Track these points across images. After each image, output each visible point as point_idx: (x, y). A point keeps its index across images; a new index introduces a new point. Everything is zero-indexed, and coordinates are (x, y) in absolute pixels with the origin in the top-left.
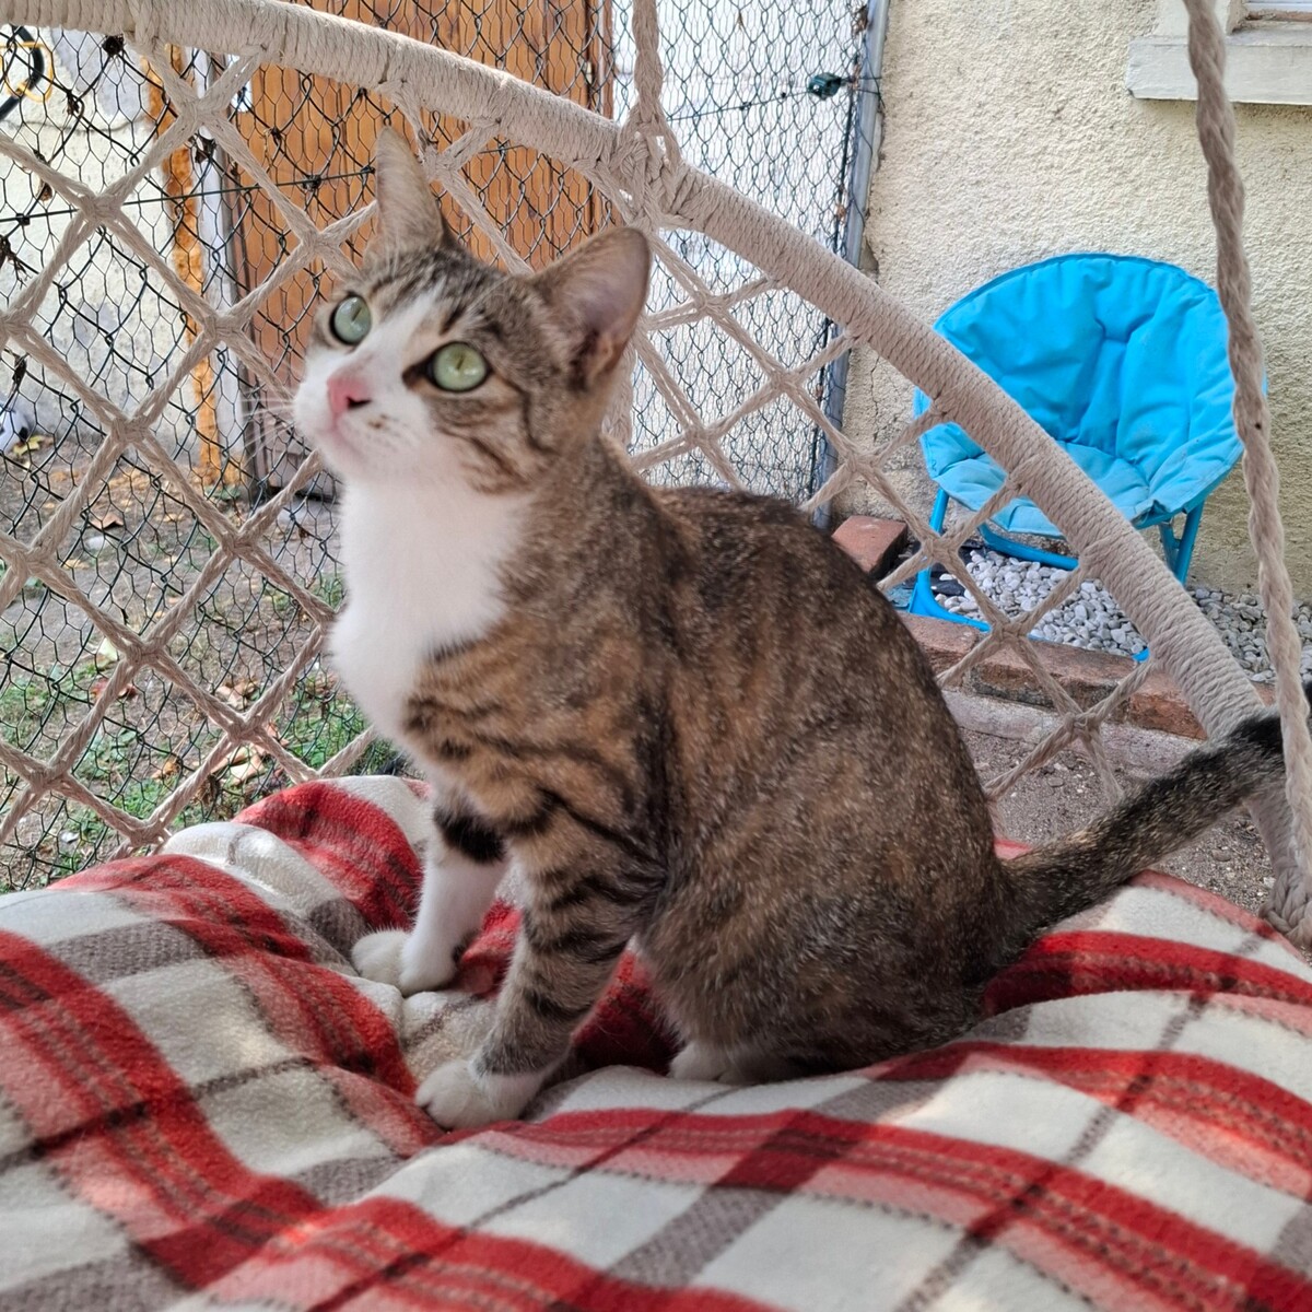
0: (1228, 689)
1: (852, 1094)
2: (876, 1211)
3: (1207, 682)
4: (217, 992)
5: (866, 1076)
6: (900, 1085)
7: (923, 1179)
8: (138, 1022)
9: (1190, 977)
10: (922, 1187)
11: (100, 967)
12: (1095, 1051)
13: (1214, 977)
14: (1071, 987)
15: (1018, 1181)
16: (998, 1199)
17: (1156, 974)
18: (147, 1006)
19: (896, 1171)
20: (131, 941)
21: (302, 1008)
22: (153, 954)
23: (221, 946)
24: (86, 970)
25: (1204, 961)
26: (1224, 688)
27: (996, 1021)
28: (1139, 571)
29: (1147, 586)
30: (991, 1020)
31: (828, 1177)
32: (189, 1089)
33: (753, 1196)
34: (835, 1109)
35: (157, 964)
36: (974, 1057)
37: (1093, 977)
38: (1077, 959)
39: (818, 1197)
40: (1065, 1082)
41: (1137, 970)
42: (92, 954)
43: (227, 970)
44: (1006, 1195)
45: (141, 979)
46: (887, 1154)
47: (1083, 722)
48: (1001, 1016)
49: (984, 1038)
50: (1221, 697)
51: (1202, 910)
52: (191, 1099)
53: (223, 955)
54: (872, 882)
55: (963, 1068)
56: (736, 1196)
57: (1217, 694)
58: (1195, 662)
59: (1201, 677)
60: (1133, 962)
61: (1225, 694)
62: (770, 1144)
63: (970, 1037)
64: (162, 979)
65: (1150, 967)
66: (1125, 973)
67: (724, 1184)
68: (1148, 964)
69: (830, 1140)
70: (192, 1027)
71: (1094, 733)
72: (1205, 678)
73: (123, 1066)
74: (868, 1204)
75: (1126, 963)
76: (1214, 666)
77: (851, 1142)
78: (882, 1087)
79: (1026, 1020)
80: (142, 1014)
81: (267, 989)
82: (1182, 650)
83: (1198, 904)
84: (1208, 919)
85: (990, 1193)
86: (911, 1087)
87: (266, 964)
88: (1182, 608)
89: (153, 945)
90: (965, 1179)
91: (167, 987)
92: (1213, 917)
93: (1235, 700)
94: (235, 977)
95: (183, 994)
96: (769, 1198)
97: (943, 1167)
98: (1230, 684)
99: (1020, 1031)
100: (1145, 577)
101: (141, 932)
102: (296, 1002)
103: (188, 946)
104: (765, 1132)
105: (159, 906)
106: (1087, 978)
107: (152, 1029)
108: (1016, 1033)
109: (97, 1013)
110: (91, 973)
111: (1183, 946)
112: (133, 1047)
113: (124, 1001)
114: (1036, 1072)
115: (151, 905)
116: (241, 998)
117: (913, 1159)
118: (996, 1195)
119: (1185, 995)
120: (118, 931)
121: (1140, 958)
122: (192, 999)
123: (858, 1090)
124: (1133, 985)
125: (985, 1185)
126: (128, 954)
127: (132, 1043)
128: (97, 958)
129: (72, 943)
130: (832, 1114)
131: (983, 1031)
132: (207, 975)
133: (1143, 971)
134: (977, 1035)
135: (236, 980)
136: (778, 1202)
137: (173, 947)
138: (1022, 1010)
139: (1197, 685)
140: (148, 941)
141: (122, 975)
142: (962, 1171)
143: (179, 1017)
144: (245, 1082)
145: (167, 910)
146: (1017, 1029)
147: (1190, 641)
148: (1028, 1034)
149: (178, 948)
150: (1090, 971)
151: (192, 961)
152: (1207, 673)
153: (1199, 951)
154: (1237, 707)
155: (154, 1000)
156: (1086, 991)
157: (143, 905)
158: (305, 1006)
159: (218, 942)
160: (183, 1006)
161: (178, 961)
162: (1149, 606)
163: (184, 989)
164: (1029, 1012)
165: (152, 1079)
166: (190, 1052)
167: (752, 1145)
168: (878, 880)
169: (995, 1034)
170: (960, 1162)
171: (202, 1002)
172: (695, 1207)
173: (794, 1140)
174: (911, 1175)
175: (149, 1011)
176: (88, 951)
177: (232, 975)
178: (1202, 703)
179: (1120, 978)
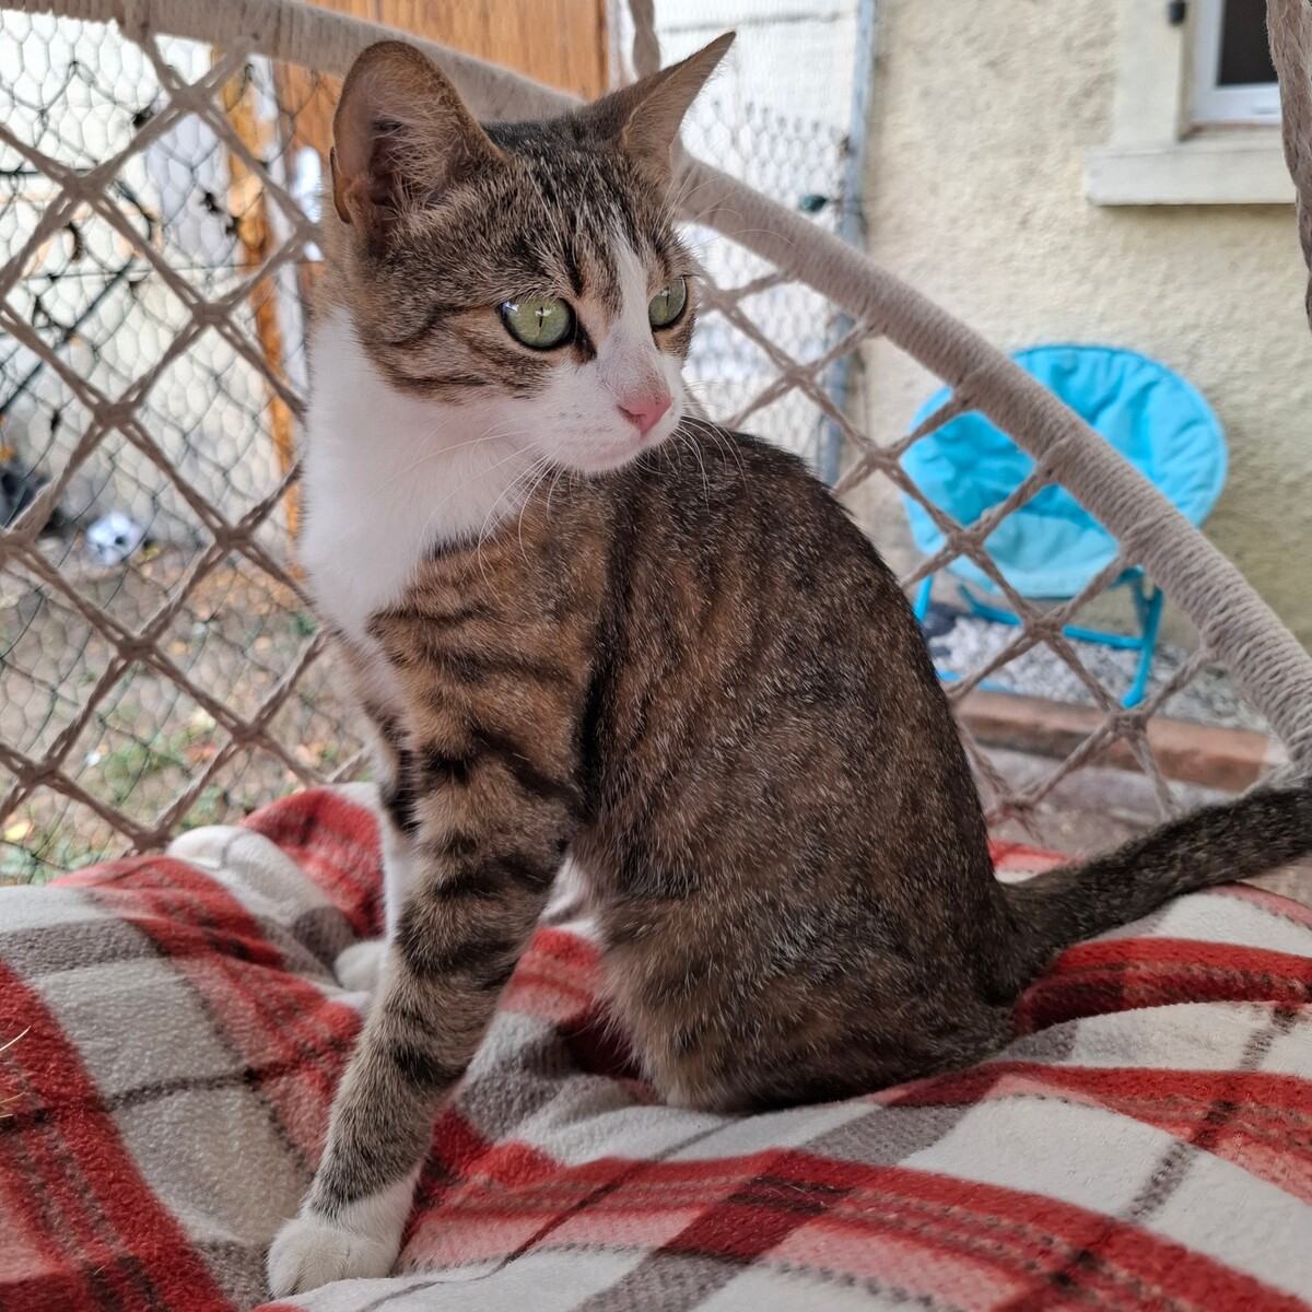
0: (1294, 674)
1: (854, 1126)
2: (859, 1291)
3: (1269, 668)
4: (160, 992)
5: (876, 1102)
6: (916, 1112)
7: (929, 1243)
8: (61, 1020)
9: (1270, 985)
10: (925, 1254)
11: (36, 961)
12: (1160, 1072)
13: (1298, 985)
14: (1123, 999)
15: (1062, 1246)
16: (1034, 1272)
17: (1227, 981)
18: (75, 1004)
19: (895, 1231)
20: (78, 936)
21: (258, 1011)
22: (99, 950)
23: (178, 947)
24: (20, 963)
25: (1285, 967)
26: (1289, 673)
27: (1037, 1039)
28: (1186, 553)
29: (1195, 568)
30: (1029, 1038)
31: (804, 1241)
32: (102, 1099)
33: (704, 1266)
34: (829, 1147)
35: (100, 960)
36: (1008, 1081)
37: (1149, 987)
38: (1130, 970)
39: (785, 1269)
40: (1124, 1110)
41: (1203, 978)
42: (32, 947)
43: (178, 972)
44: (1044, 1267)
45: (80, 975)
46: (886, 1207)
47: (1127, 719)
48: (1041, 1033)
49: (1020, 1058)
50: (1285, 684)
51: (1275, 915)
52: (102, 1109)
53: (178, 955)
54: (852, 892)
55: (993, 1092)
56: (682, 1265)
57: (1281, 681)
58: (1255, 647)
59: (1262, 662)
60: (1197, 969)
61: (1292, 680)
62: (741, 1196)
63: (1005, 1056)
64: (102, 976)
65: (1218, 974)
66: (1188, 982)
67: (671, 1249)
68: (1216, 970)
69: (815, 1187)
70: (123, 1028)
71: (1140, 732)
72: (1266, 664)
73: (31, 1068)
74: (850, 1281)
75: (1189, 970)
76: (1277, 650)
77: (840, 1192)
78: (894, 1115)
79: (1071, 1036)
80: (68, 1011)
81: (220, 992)
82: (1239, 634)
83: (1270, 909)
84: (1283, 923)
85: (1022, 1264)
86: (928, 1115)
87: (225, 967)
88: (1236, 590)
89: (102, 942)
90: (987, 1243)
91: (104, 984)
92: (1290, 923)
93: (1303, 686)
94: (185, 979)
95: (120, 993)
96: (724, 1270)
97: (958, 1225)
98: (1295, 669)
99: (1065, 1049)
100: (1194, 558)
101: (93, 928)
102: (252, 1005)
103: (140, 944)
104: (739, 1178)
105: (128, 904)
106: (1142, 990)
107: (74, 1029)
108: (1059, 1052)
109: (15, 1009)
110: (23, 967)
111: (1257, 951)
112: (47, 1047)
113: (50, 998)
114: (1085, 1098)
115: (118, 903)
116: (188, 1000)
117: (919, 1213)
118: (1032, 1266)
119: (1268, 1007)
120: (68, 926)
121: (1206, 965)
122: (128, 999)
123: (863, 1119)
124: (1199, 995)
125: (1016, 1252)
126: (71, 949)
127: (48, 1042)
128: (36, 952)
129: (14, 935)
130: (825, 1153)
131: (1020, 1050)
132: (153, 975)
133: (1212, 980)
134: (1013, 1055)
135: (186, 983)
136: (732, 1275)
137: (123, 945)
138: (1067, 1025)
139: (1259, 670)
140: (97, 938)
141: (57, 969)
142: (983, 1231)
143: (109, 1018)
144: (170, 1094)
145: (135, 908)
146: (1061, 1048)
147: (1248, 624)
148: (1074, 1052)
149: (128, 945)
150: (1146, 981)
151: (141, 959)
152: (1269, 658)
153: (1278, 956)
154: (1304, 694)
155: (84, 999)
156: (1143, 1004)
157: (110, 902)
158: (263, 1010)
159: (174, 943)
160: (116, 1006)
161: (125, 958)
162: (1198, 589)
163: (123, 988)
164: (1075, 1028)
165: (61, 1085)
166: (114, 1055)
167: (718, 1196)
168: (859, 889)
169: (1034, 1053)
170: (983, 1218)
171: (141, 1002)
172: (629, 1279)
173: (769, 1190)
174: (914, 1236)
175: (76, 1010)
176: (28, 944)
177: (183, 976)
178: (1264, 690)
179: (1183, 988)
